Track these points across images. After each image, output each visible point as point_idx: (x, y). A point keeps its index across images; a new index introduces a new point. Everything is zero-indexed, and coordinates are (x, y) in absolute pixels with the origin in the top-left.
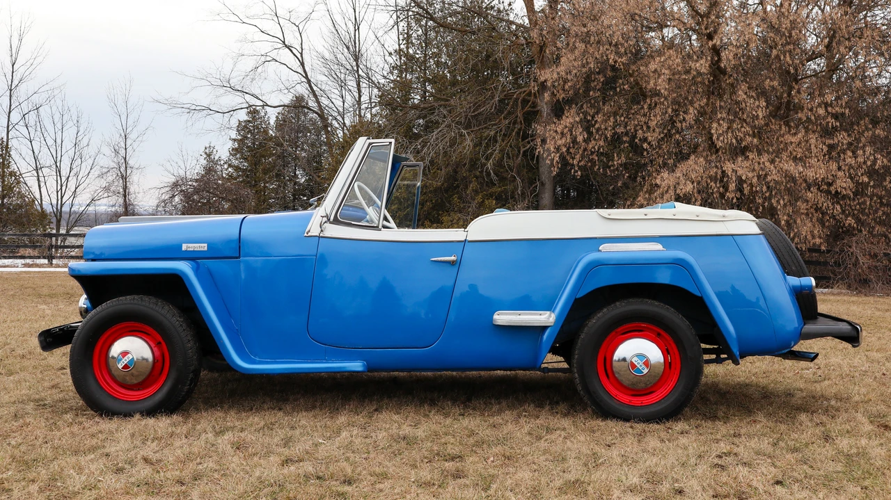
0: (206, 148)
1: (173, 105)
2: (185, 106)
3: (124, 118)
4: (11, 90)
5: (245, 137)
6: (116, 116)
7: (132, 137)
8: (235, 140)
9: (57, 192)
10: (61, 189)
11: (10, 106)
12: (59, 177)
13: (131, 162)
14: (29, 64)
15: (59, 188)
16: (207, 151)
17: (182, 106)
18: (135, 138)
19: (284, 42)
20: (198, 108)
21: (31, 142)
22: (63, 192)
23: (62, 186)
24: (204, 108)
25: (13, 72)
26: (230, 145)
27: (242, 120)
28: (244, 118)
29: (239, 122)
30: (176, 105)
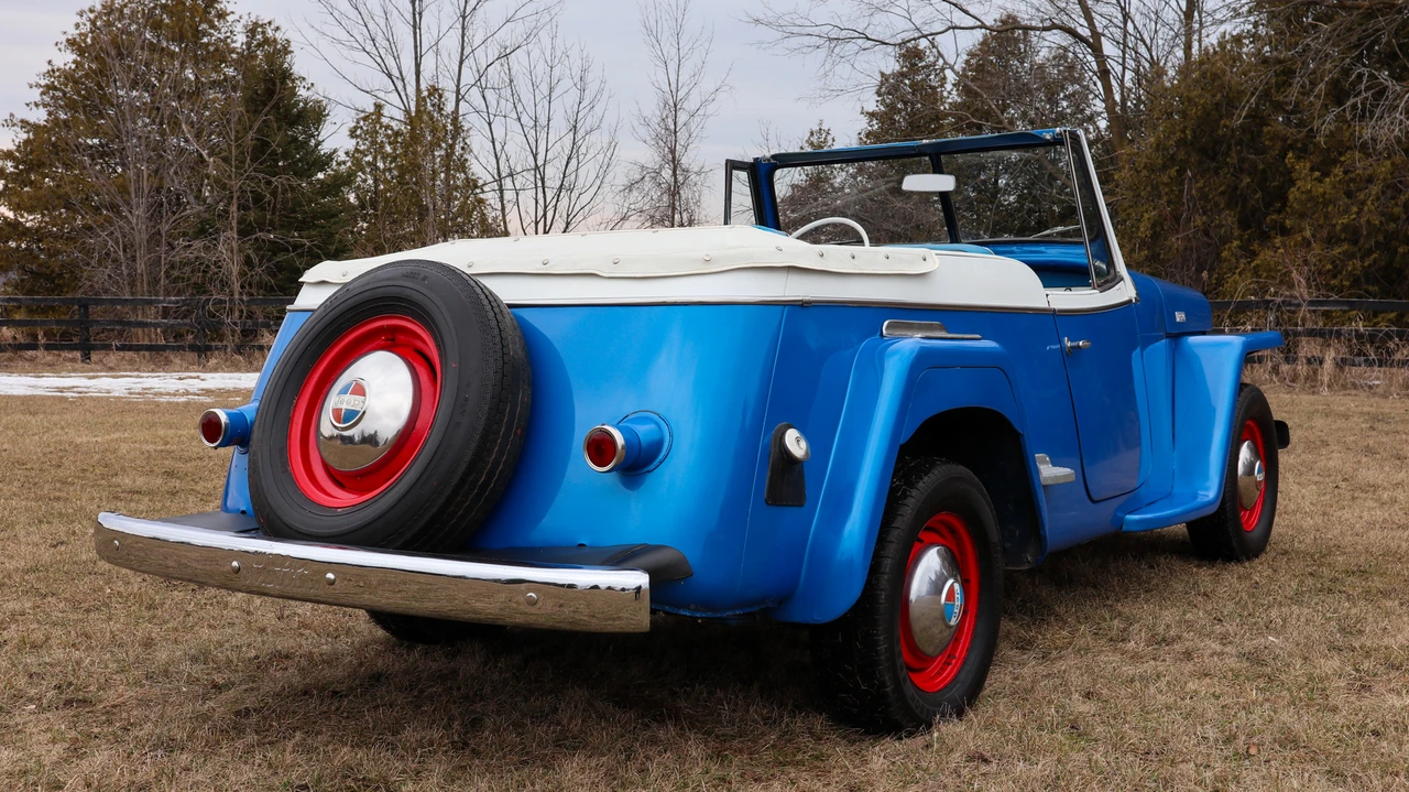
0: (812, 134)
1: (789, 29)
2: (816, 31)
3: (672, 67)
4: (464, 18)
5: (892, 108)
6: (657, 63)
7: (691, 104)
8: (872, 115)
9: (537, 223)
10: (545, 215)
11: (463, 49)
12: (540, 190)
13: (684, 161)
15: (540, 213)
16: (815, 140)
17: (810, 30)
18: (693, 108)
20: (844, 34)
21: (490, 124)
22: (548, 223)
23: (546, 207)
24: (856, 35)
26: (863, 124)
27: (888, 72)
28: (892, 65)
29: (883, 74)
30: (796, 30)
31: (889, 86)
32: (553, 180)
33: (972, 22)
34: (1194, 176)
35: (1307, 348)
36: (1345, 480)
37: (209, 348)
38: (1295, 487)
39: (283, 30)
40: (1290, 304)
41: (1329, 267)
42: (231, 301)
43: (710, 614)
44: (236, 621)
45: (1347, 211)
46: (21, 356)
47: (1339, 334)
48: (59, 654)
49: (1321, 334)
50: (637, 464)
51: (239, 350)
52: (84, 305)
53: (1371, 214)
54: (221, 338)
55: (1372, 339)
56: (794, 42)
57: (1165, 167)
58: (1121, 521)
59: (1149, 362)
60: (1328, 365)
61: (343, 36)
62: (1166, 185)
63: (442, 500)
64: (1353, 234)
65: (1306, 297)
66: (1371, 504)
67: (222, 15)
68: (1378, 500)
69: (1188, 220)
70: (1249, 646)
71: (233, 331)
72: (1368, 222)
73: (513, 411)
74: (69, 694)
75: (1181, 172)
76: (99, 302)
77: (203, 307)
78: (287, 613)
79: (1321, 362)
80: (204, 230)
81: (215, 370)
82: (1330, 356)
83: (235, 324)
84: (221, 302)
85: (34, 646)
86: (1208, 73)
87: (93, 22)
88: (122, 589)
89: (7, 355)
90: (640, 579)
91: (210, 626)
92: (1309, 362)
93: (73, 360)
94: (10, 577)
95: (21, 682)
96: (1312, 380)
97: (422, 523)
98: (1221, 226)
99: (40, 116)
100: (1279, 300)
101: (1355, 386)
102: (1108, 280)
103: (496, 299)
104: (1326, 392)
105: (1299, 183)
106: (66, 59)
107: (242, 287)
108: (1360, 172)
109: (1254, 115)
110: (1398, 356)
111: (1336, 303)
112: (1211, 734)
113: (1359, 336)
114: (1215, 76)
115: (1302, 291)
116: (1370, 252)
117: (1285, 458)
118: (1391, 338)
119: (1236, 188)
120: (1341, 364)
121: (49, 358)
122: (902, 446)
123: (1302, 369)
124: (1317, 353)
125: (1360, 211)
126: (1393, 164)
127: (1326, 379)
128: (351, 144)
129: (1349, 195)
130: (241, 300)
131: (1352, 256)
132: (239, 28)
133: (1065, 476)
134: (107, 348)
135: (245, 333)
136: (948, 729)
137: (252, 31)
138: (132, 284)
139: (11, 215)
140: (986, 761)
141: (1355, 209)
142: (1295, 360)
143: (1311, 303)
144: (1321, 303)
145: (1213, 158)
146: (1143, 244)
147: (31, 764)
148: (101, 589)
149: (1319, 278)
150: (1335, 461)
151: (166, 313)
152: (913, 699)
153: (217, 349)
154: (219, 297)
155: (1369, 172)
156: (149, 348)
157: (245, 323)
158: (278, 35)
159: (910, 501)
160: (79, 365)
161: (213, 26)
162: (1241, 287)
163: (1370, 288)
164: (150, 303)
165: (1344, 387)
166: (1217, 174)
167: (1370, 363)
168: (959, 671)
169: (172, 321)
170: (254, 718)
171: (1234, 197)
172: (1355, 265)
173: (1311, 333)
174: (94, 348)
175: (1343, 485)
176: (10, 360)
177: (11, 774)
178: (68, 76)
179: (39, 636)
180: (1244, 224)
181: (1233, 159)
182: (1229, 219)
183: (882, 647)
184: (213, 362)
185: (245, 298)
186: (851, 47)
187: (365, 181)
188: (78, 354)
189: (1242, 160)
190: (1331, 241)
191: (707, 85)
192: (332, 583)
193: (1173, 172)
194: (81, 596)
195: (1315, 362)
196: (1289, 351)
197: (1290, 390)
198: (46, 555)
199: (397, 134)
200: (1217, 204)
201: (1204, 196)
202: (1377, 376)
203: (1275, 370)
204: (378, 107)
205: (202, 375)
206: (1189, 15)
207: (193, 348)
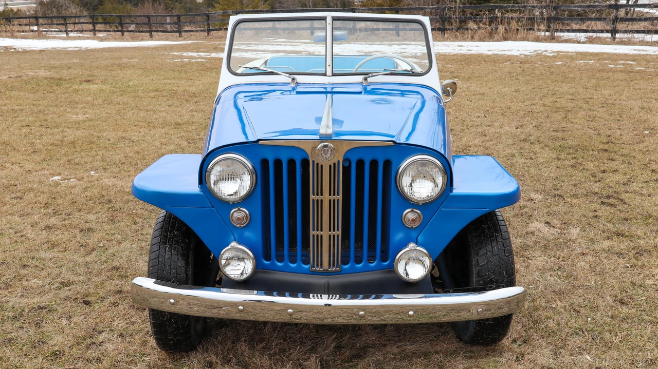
37: (447, 30)
42: (455, 7)
46: (373, 34)
51: (458, 29)
54: (451, 25)
71: (456, 21)
77: (444, 11)
81: (447, 39)
84: (451, 8)
89: (369, 33)
93: (393, 35)
130: (459, 7)
135: (461, 22)
153: (449, 30)
154: (450, 6)
157: (461, 17)
164: (423, 9)
174: (400, 30)
176: (370, 35)
184: (446, 35)
188: (395, 32)
207: (440, 29)
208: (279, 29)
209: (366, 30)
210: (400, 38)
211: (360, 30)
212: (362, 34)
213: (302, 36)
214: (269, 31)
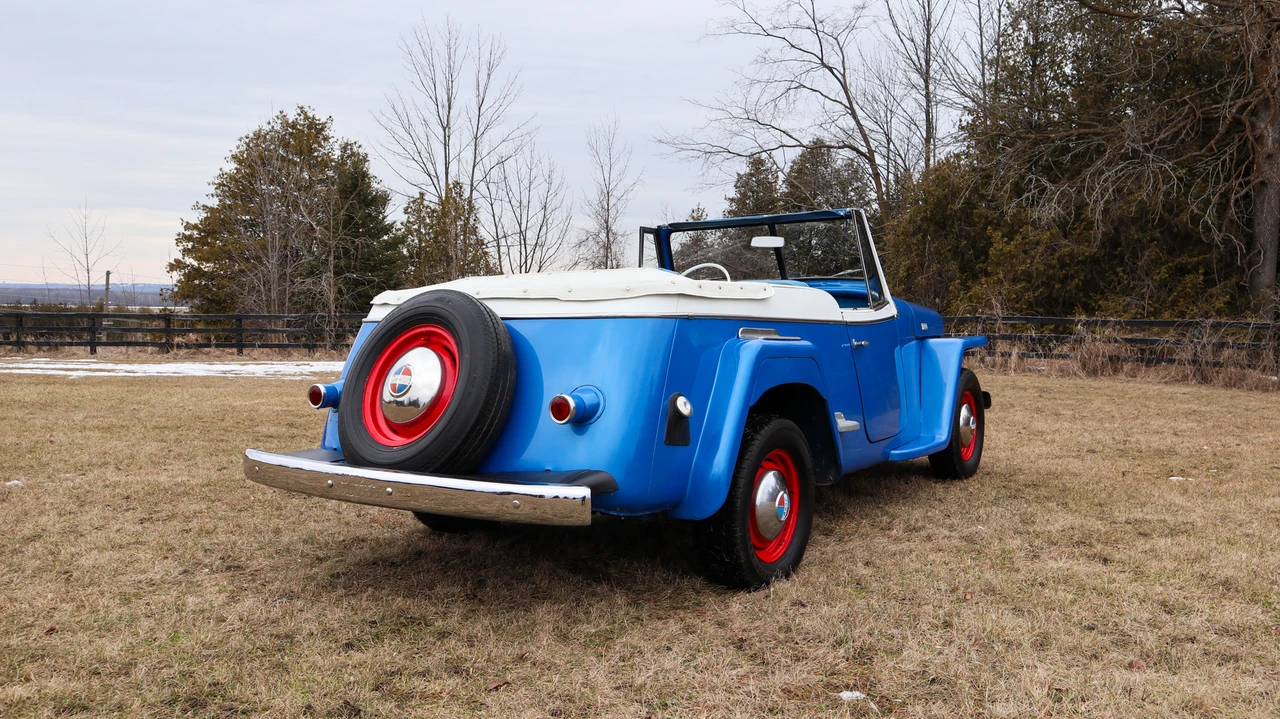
0: (693, 211)
1: (681, 146)
2: (698, 147)
3: (606, 169)
4: (476, 138)
5: (744, 196)
6: (597, 166)
7: (617, 193)
8: (732, 200)
9: (521, 267)
10: (526, 262)
11: (475, 158)
12: (523, 246)
13: (614, 228)
14: (497, 105)
15: (523, 260)
16: (695, 215)
17: (693, 147)
18: (619, 195)
19: (822, 60)
20: (715, 149)
21: (492, 205)
22: (528, 266)
23: (526, 257)
24: (723, 150)
25: (479, 116)
26: (726, 206)
27: (742, 173)
28: (744, 168)
29: (739, 175)
30: (684, 146)
31: (742, 183)
32: (531, 241)
33: (795, 143)
34: (932, 239)
35: (1002, 346)
36: (1024, 428)
37: (315, 346)
38: (994, 433)
39: (363, 147)
40: (991, 319)
41: (1014, 296)
42: (329, 316)
43: (629, 514)
44: (331, 518)
45: (1024, 262)
46: (200, 351)
47: (1020, 338)
48: (223, 538)
49: (1009, 338)
50: (582, 419)
51: (334, 347)
52: (239, 319)
53: (1038, 265)
54: (323, 340)
55: (1040, 341)
56: (684, 154)
57: (914, 234)
58: (889, 455)
59: (905, 355)
60: (1014, 357)
61: (402, 151)
62: (916, 244)
63: (459, 442)
64: (1028, 276)
65: (1001, 315)
66: (1040, 443)
67: (326, 139)
68: (1044, 441)
69: (929, 267)
70: (966, 532)
71: (330, 335)
72: (1037, 268)
73: (504, 385)
74: (229, 562)
75: (924, 237)
76: (248, 317)
77: (312, 320)
78: (363, 513)
79: (1010, 355)
80: (313, 272)
81: (319, 360)
82: (1015, 351)
83: (331, 331)
84: (323, 317)
85: (208, 533)
86: (941, 177)
87: (248, 145)
88: (261, 497)
89: (193, 350)
90: (585, 492)
91: (315, 521)
92: (1002, 355)
93: (232, 354)
94: (193, 489)
95: (200, 555)
96: (1005, 366)
97: (447, 456)
98: (948, 271)
99: (214, 203)
100: (984, 316)
101: (1030, 370)
102: (880, 303)
103: (494, 314)
104: (1013, 374)
105: (995, 245)
106: (231, 167)
107: (336, 307)
108: (1031, 238)
109: (968, 202)
110: (1055, 352)
111: (1018, 319)
112: (943, 587)
113: (1032, 339)
114: (944, 179)
115: (998, 311)
116: (1038, 287)
117: (988, 415)
118: (1051, 341)
119: (958, 247)
120: (1022, 357)
121: (218, 353)
122: (751, 408)
123: (999, 359)
124: (1007, 350)
125: (1032, 262)
126: (1051, 234)
127: (1013, 366)
128: (404, 218)
129: (1025, 252)
130: (336, 316)
131: (1028, 290)
132: (337, 146)
133: (854, 426)
134: (253, 346)
135: (338, 336)
136: (780, 586)
137: (344, 148)
138: (268, 306)
139: (195, 263)
140: (803, 605)
141: (1029, 261)
142: (995, 353)
143: (1004, 319)
144: (1010, 319)
145: (944, 228)
146: (901, 281)
147: (206, 606)
148: (248, 497)
149: (1010, 303)
150: (1018, 417)
151: (289, 324)
152: (758, 566)
153: (320, 346)
154: (322, 314)
155: (1038, 238)
156: (278, 346)
157: (338, 330)
158: (360, 150)
159: (756, 442)
160: (236, 357)
161: (321, 146)
162: (961, 308)
163: (1039, 310)
164: (279, 318)
165: (1024, 371)
166: (946, 238)
167: (1039, 356)
168: (787, 549)
169: (293, 329)
170: (343, 579)
171: (957, 253)
172: (1029, 295)
173: (1004, 337)
174: (245, 346)
175: (1023, 431)
176: (194, 353)
177: (194, 612)
178: (232, 178)
179: (210, 526)
180: (963, 269)
181: (956, 230)
182: (953, 266)
183: (738, 535)
184: (317, 354)
185: (338, 314)
186: (719, 158)
187: (413, 241)
188: (235, 350)
189: (961, 230)
190: (1015, 280)
191: (628, 181)
192: (390, 494)
193: (919, 236)
194: (235, 502)
195: (1006, 355)
196: (991, 348)
197: (991, 372)
198: (215, 476)
199: (434, 211)
200: (946, 257)
201: (938, 252)
202: (1043, 364)
203: (982, 360)
204: (422, 194)
205: (311, 363)
206: (927, 140)
207: (306, 346)
208: (30, 343)
209: (187, 346)
210: (244, 357)
211: (179, 346)
212: (182, 352)
213: (75, 354)
214: (10, 347)
